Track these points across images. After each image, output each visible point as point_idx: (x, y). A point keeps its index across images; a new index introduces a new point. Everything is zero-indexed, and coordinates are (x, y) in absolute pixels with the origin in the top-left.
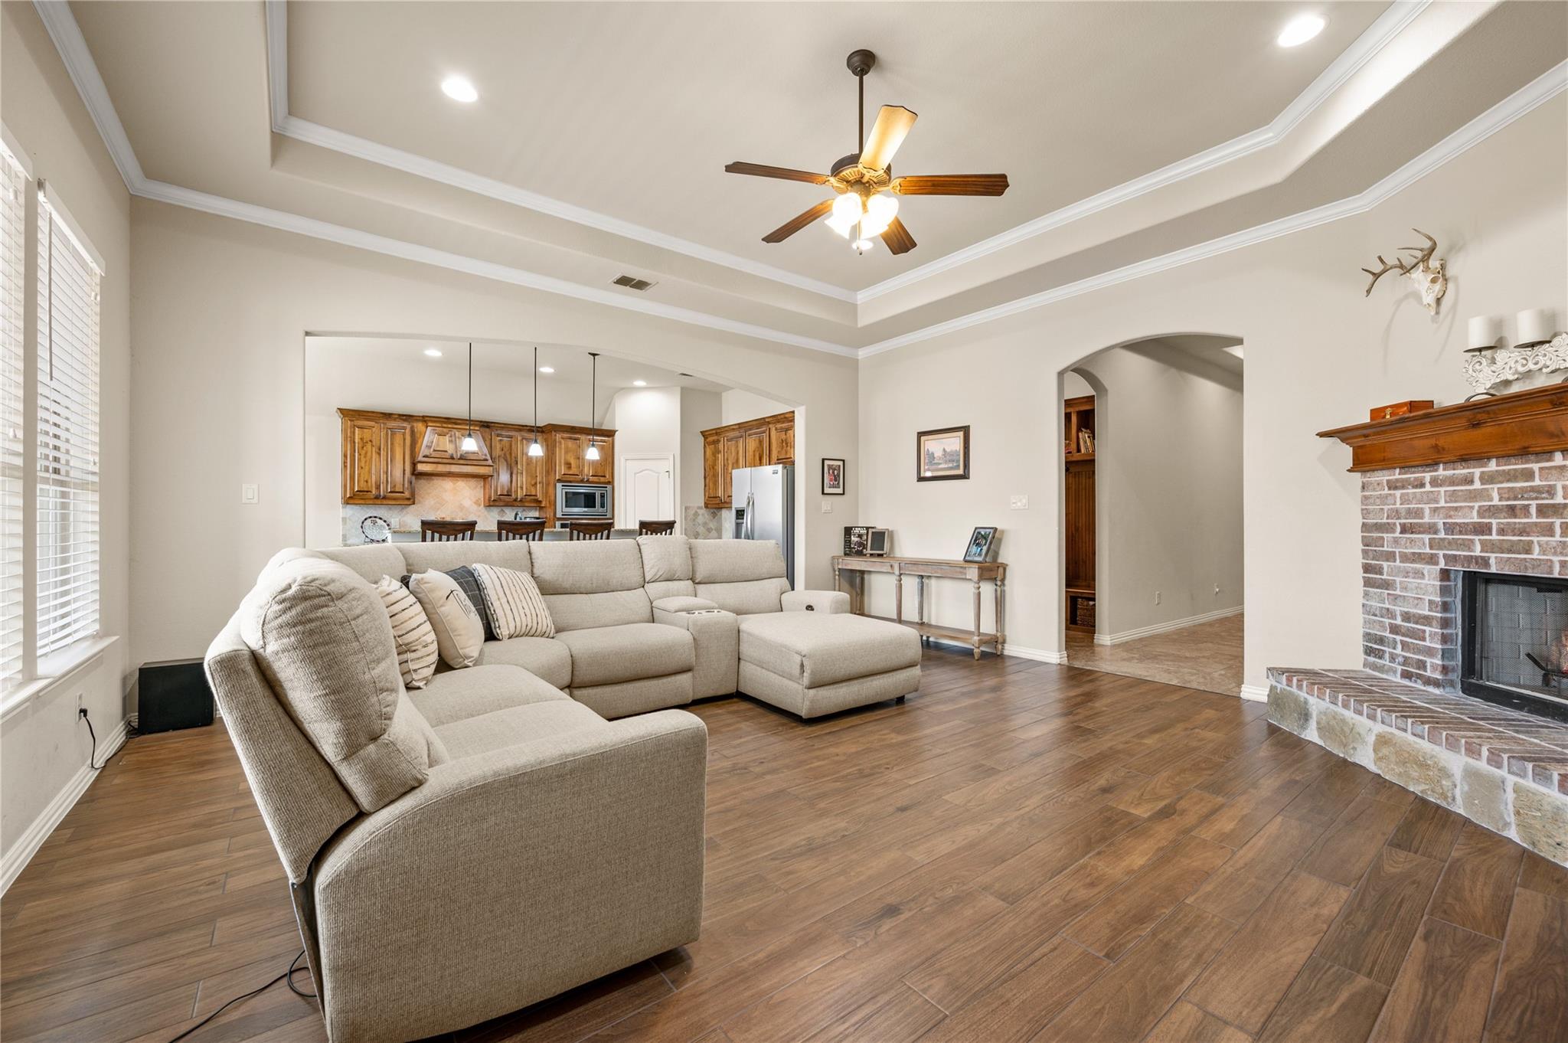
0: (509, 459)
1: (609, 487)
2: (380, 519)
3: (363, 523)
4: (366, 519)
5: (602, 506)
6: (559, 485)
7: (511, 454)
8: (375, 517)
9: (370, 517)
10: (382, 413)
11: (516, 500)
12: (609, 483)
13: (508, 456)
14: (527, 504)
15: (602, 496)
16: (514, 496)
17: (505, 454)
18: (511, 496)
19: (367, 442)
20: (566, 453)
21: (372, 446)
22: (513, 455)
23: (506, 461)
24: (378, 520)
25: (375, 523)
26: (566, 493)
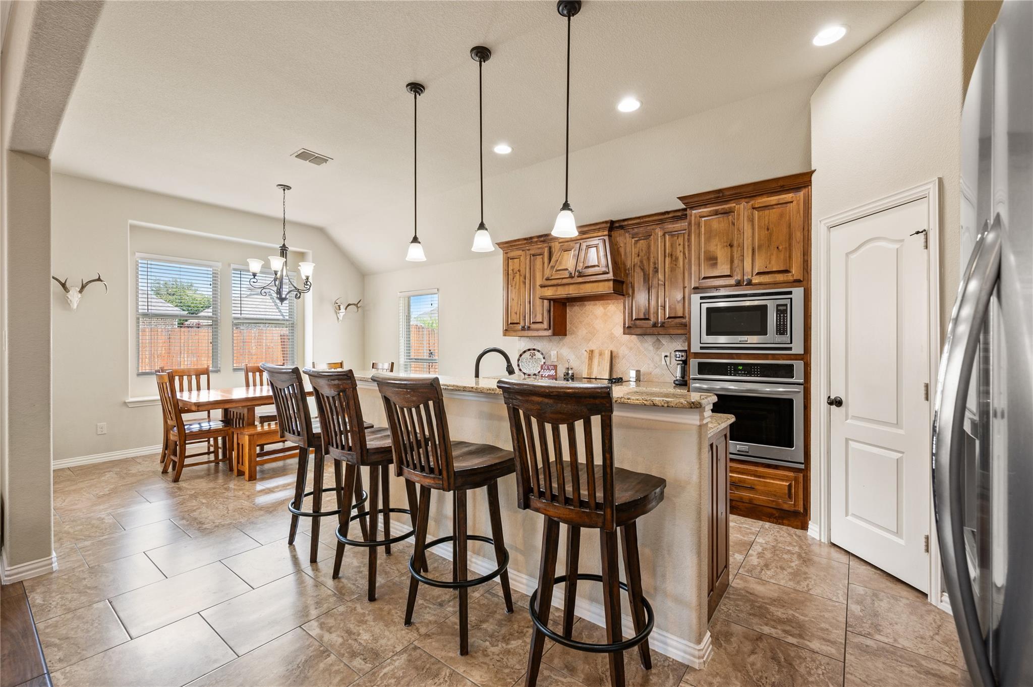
0: (646, 267)
1: (798, 293)
2: (539, 351)
3: (521, 355)
4: (525, 352)
5: (781, 329)
6: (696, 298)
7: (649, 259)
8: (534, 350)
9: (529, 350)
10: (525, 239)
11: (655, 325)
12: (797, 282)
13: (645, 262)
14: (672, 331)
15: (782, 311)
16: (653, 320)
17: (641, 262)
18: (648, 319)
19: (516, 273)
20: (708, 239)
21: (520, 275)
22: (652, 260)
23: (643, 270)
24: (536, 352)
25: (532, 356)
26: (708, 309)
